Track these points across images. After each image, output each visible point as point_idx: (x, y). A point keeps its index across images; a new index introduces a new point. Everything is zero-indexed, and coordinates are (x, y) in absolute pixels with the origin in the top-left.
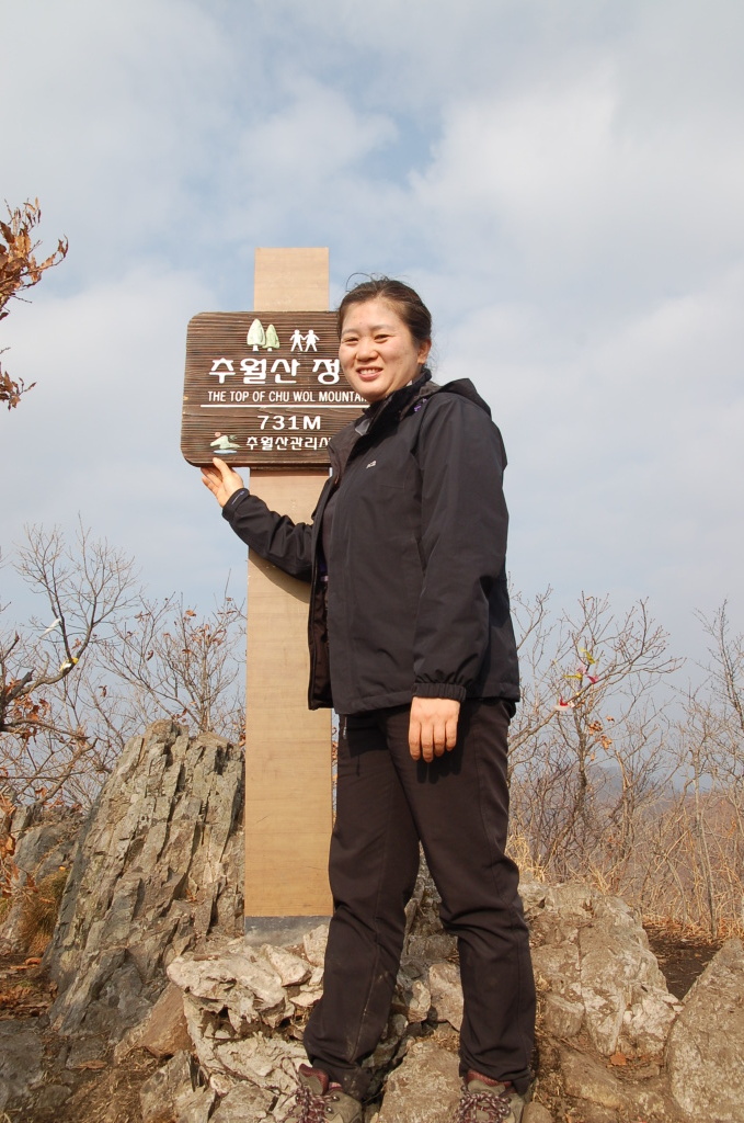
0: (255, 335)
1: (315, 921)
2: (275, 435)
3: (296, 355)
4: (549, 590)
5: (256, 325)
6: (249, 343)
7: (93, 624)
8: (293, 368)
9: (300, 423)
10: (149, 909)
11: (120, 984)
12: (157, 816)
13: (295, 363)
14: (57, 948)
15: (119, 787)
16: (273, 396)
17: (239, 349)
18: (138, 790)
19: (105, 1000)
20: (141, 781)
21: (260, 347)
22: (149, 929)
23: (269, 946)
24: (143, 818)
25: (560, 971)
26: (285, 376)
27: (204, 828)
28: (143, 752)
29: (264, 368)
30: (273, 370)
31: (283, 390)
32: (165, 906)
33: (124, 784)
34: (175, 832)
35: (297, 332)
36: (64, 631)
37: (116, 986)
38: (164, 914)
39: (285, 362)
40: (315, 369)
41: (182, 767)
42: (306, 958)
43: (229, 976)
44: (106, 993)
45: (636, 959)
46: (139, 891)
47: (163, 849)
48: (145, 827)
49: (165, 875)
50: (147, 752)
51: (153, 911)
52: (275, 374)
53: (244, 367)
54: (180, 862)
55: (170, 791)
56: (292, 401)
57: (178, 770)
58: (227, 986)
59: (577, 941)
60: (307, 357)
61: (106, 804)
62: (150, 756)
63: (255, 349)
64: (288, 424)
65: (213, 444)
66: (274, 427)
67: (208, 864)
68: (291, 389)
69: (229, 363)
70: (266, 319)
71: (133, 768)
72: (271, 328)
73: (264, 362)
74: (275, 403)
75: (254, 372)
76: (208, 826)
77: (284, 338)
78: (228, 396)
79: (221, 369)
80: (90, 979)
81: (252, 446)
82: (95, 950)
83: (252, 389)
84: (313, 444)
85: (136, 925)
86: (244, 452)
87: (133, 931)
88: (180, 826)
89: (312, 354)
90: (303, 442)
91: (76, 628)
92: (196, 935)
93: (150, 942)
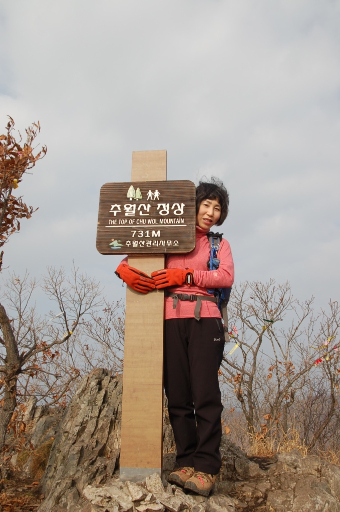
0: (131, 193)
1: (152, 471)
2: (139, 239)
3: (149, 202)
5: (131, 188)
6: (128, 197)
7: (80, 314)
8: (148, 208)
9: (150, 234)
10: (86, 461)
11: (68, 497)
12: (93, 415)
13: (149, 206)
14: (46, 477)
15: (76, 400)
16: (139, 222)
17: (123, 200)
18: (85, 402)
19: (61, 505)
20: (86, 397)
21: (133, 198)
22: (85, 470)
23: (129, 482)
24: (86, 416)
25: (282, 504)
26: (144, 212)
27: (115, 422)
28: (88, 384)
29: (134, 208)
30: (139, 209)
31: (143, 219)
32: (94, 459)
33: (79, 399)
34: (101, 423)
35: (150, 191)
36: (65, 318)
37: (66, 498)
38: (93, 463)
39: (144, 205)
40: (158, 208)
41: (106, 392)
42: (147, 489)
43: (108, 495)
44: (62, 501)
45: (323, 501)
46: (81, 451)
47: (94, 431)
48: (87, 421)
49: (94, 444)
50: (90, 383)
51: (87, 462)
52: (139, 211)
53: (126, 208)
54: (102, 438)
55: (99, 403)
56: (147, 224)
57: (104, 393)
58: (107, 500)
59: (294, 489)
60: (154, 203)
61: (70, 408)
62: (91, 386)
63: (131, 199)
64: (145, 234)
65: (111, 244)
66: (139, 236)
67: (116, 440)
68: (146, 218)
69: (118, 206)
70: (136, 185)
71: (83, 391)
72: (138, 190)
73: (134, 206)
74: (139, 225)
75: (129, 210)
76: (117, 421)
77: (144, 194)
78: (118, 222)
79: (115, 208)
80: (56, 494)
81: (128, 245)
82: (59, 480)
83: (129, 218)
84: (156, 244)
85: (79, 468)
86: (125, 248)
87: (78, 471)
88: (103, 420)
89: (157, 201)
90: (152, 243)
91: (72, 317)
92: (107, 475)
93: (84, 477)
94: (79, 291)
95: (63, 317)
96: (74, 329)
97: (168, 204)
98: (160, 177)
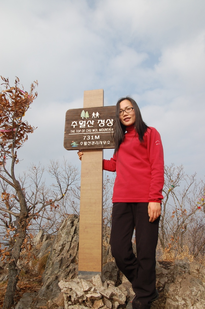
0: (84, 115)
1: (96, 273)
2: (87, 141)
3: (93, 119)
4: (196, 174)
5: (83, 111)
6: (81, 117)
7: (68, 185)
8: (92, 123)
9: (94, 138)
10: (64, 265)
11: (54, 285)
12: (68, 240)
13: (93, 121)
14: (45, 273)
15: (60, 232)
16: (87, 131)
17: (79, 119)
18: (64, 233)
19: (50, 290)
20: (65, 231)
21: (84, 118)
22: (63, 271)
23: (82, 279)
24: (65, 241)
25: (173, 292)
29: (85, 123)
30: (87, 123)
31: (90, 129)
32: (68, 265)
33: (61, 231)
34: (73, 245)
35: (94, 113)
36: (60, 187)
37: (53, 286)
38: (68, 267)
39: (90, 121)
40: (98, 123)
41: (76, 227)
42: (93, 284)
43: (70, 287)
44: (50, 288)
45: (197, 290)
46: (61, 260)
47: (69, 249)
48: (65, 243)
49: (69, 256)
50: (67, 223)
52: (88, 125)
53: (80, 123)
54: (74, 253)
55: (72, 233)
56: (92, 132)
58: (70, 290)
59: (180, 283)
60: (96, 120)
62: (67, 224)
63: (83, 118)
64: (91, 138)
65: (72, 144)
66: (87, 139)
68: (92, 128)
69: (76, 122)
71: (63, 227)
72: (87, 112)
73: (85, 122)
74: (88, 132)
75: (82, 124)
77: (90, 115)
78: (76, 131)
79: (74, 124)
80: (47, 284)
81: (81, 144)
82: (49, 276)
83: (82, 129)
84: (97, 143)
85: (60, 270)
86: (80, 146)
87: (59, 271)
88: (74, 243)
89: (98, 119)
90: (95, 143)
91: (64, 186)
92: (75, 273)
93: (63, 275)
94: (67, 173)
95: (59, 187)
96: (65, 193)
97: (104, 120)
98: (100, 105)
